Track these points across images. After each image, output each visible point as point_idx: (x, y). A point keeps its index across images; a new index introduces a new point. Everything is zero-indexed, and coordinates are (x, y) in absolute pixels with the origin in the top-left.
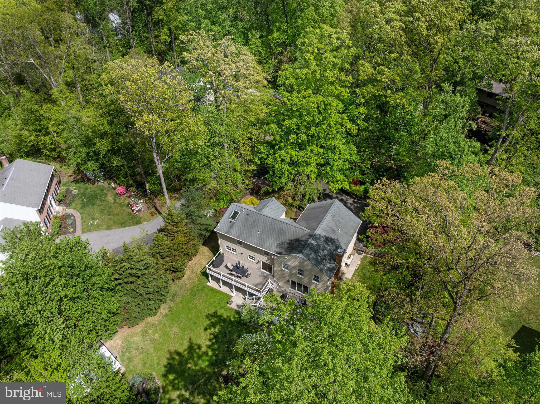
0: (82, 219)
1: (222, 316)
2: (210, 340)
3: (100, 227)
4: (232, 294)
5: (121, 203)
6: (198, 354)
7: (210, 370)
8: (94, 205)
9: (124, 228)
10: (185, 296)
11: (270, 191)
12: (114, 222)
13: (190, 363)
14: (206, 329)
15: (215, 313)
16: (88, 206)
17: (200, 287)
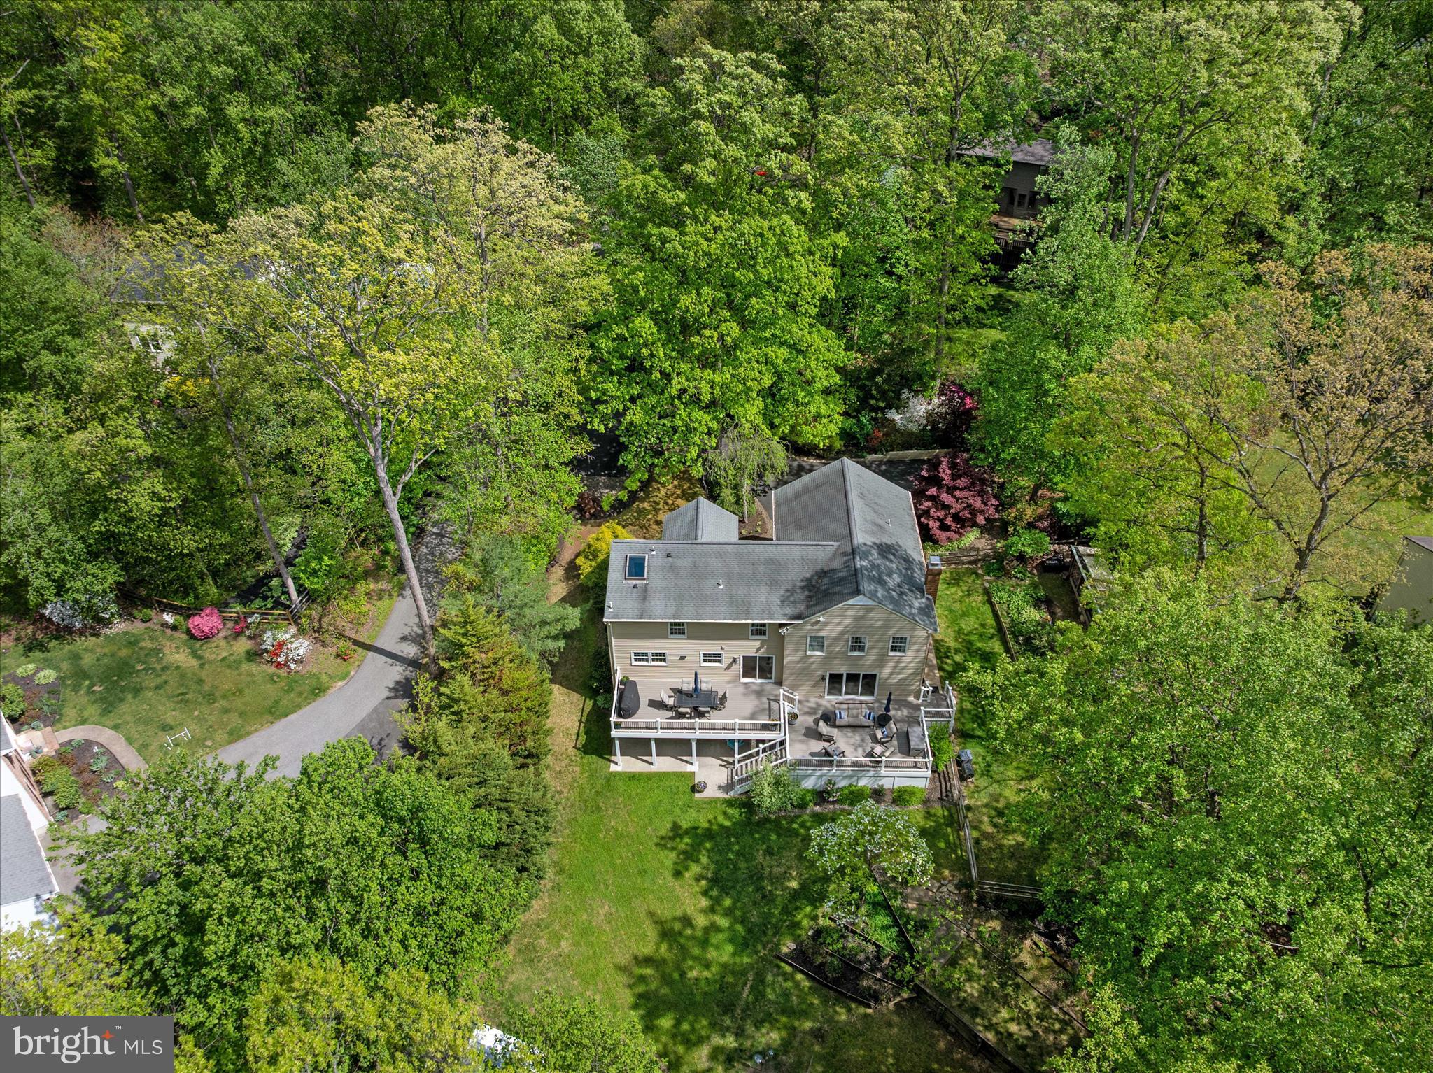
0: (130, 741)
1: (696, 828)
2: (705, 893)
3: (209, 743)
4: (689, 768)
5: (224, 659)
6: (693, 937)
7: (746, 960)
8: (137, 691)
9: (284, 721)
10: (575, 819)
11: (625, 499)
12: (241, 714)
13: (691, 968)
14: (678, 874)
15: (676, 827)
16: (121, 700)
17: (600, 783)
